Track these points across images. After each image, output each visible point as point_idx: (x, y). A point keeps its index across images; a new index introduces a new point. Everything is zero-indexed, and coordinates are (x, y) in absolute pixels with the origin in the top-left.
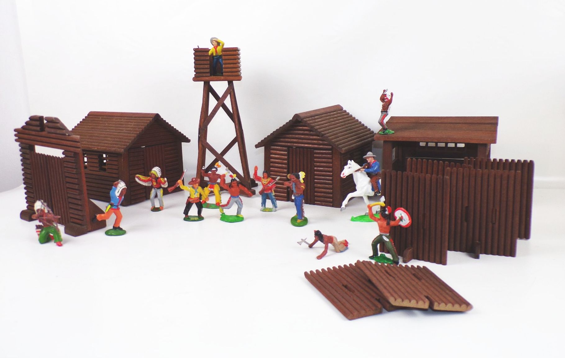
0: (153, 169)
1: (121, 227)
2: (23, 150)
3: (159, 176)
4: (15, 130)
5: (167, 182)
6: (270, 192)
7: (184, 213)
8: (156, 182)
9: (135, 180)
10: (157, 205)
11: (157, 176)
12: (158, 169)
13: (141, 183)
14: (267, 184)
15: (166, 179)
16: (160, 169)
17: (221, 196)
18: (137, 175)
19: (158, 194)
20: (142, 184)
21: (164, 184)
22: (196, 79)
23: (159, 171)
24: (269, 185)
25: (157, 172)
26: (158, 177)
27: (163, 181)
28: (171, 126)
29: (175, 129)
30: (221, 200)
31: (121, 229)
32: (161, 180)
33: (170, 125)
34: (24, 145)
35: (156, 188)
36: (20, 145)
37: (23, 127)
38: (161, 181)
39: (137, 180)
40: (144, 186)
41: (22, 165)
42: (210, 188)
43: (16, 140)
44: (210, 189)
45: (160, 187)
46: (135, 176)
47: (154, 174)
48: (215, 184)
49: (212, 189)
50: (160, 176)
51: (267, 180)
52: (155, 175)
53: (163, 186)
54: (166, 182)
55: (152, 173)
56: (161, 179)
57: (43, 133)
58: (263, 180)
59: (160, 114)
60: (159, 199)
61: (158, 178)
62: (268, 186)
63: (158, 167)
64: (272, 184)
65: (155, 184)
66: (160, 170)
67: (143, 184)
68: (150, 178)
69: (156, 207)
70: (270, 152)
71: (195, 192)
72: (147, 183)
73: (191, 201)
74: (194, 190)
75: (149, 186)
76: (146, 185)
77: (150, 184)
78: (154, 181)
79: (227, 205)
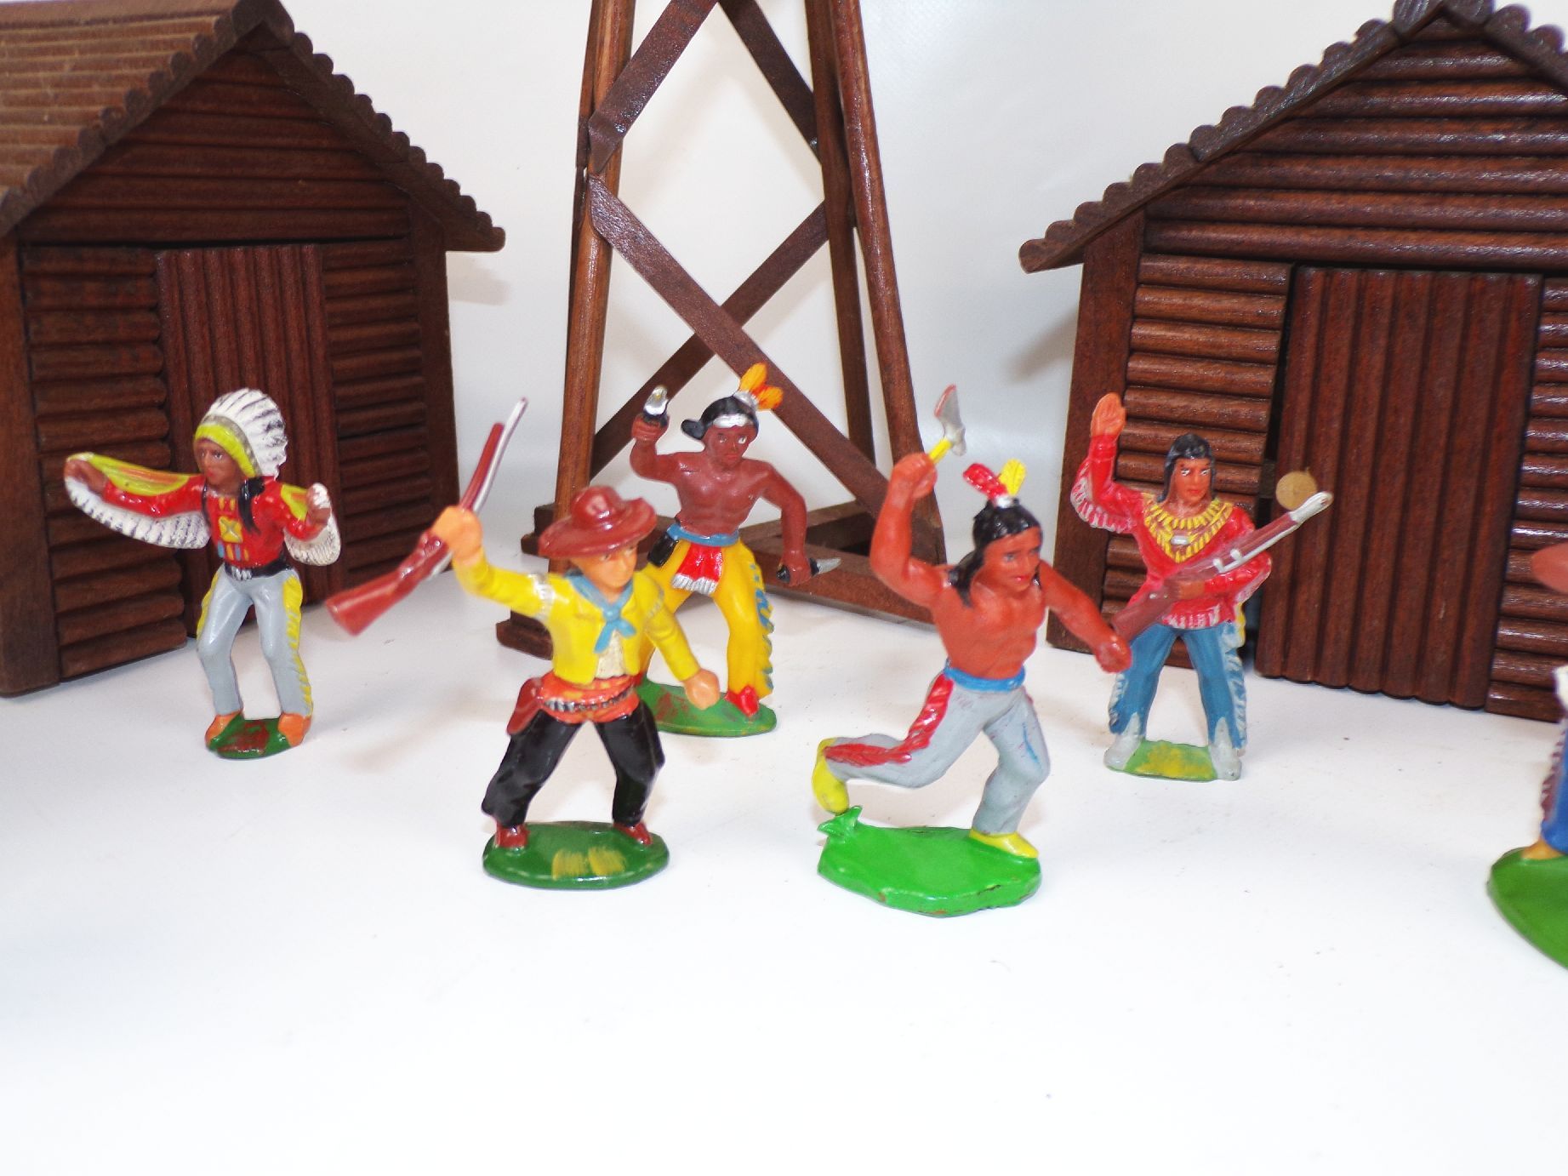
0: (216, 409)
3: (270, 470)
5: (331, 520)
6: (1214, 620)
7: (487, 807)
8: (244, 512)
9: (65, 494)
10: (259, 705)
11: (250, 472)
12: (257, 411)
13: (114, 525)
14: (1197, 558)
15: (321, 495)
16: (271, 405)
17: (770, 636)
18: (84, 457)
19: (265, 615)
20: (127, 531)
21: (306, 533)
23: (269, 428)
24: (1217, 562)
25: (248, 431)
26: (262, 478)
27: (300, 513)
28: (371, 109)
29: (402, 138)
30: (768, 670)
32: (279, 501)
33: (365, 100)
35: (243, 565)
38: (282, 510)
39: (80, 494)
40: (142, 544)
42: (688, 568)
44: (684, 580)
45: (278, 562)
46: (64, 464)
47: (220, 452)
48: (731, 544)
49: (702, 580)
50: (276, 474)
51: (1199, 520)
52: (234, 463)
53: (299, 551)
54: (324, 522)
55: (204, 440)
56: (287, 493)
58: (1166, 518)
60: (271, 662)
61: (258, 484)
62: (1214, 570)
63: (257, 395)
64: (1244, 553)
65: (232, 531)
66: (278, 417)
67: (139, 535)
68: (191, 483)
69: (249, 714)
70: (1132, 304)
71: (600, 626)
72: (169, 523)
73: (562, 709)
74: (598, 611)
75: (189, 546)
76: (164, 542)
77: (192, 528)
78: (227, 504)
79: (900, 753)
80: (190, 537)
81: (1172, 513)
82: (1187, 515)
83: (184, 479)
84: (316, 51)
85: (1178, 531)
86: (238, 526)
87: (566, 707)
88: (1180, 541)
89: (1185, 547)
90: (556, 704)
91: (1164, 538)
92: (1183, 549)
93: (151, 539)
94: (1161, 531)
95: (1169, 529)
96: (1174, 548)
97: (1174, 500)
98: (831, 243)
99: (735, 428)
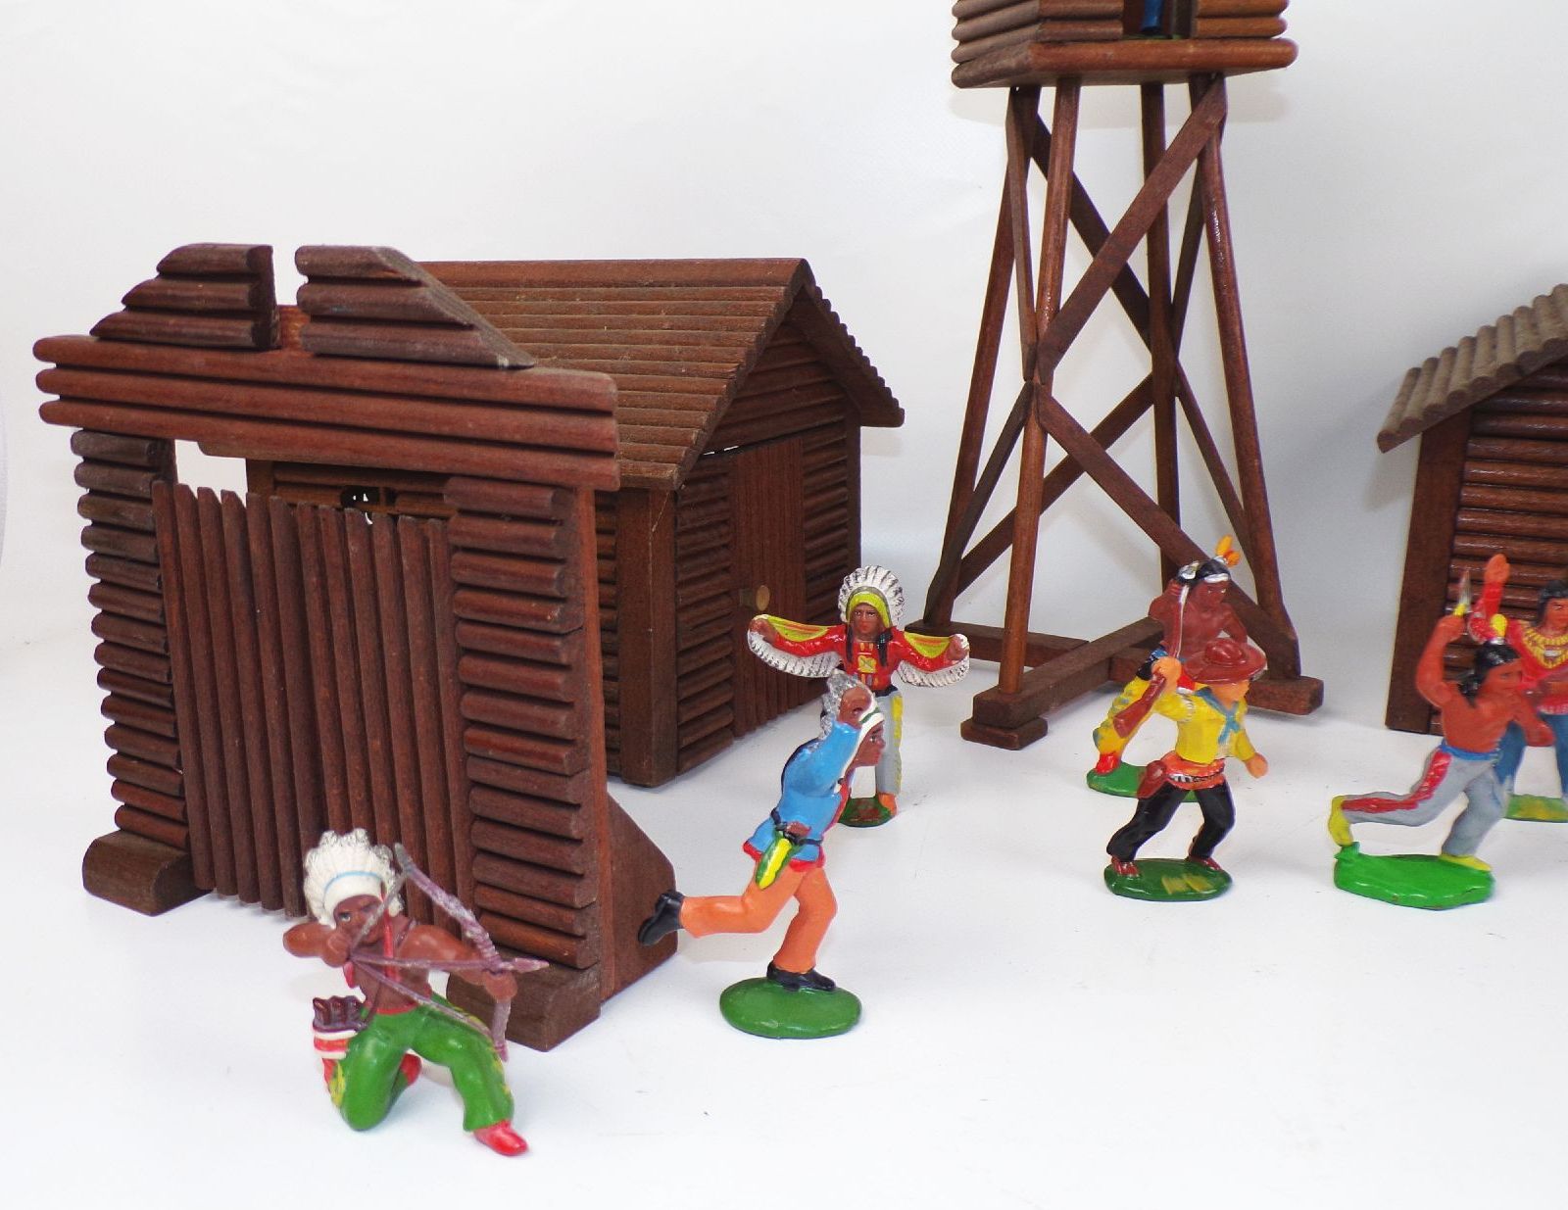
1: (821, 970)
2: (101, 474)
3: (903, 623)
4: (43, 350)
7: (1111, 847)
8: (880, 653)
11: (888, 624)
12: (889, 581)
13: (776, 663)
14: (1564, 665)
18: (763, 617)
20: (782, 667)
21: (932, 666)
22: (969, 74)
23: (896, 593)
25: (887, 596)
26: (894, 629)
27: (928, 652)
28: (846, 333)
31: (826, 984)
34: (109, 445)
36: (75, 447)
37: (106, 330)
39: (757, 643)
41: (91, 567)
43: (48, 414)
46: (750, 622)
51: (1561, 639)
54: (961, 659)
55: (862, 604)
56: (913, 638)
57: (278, 361)
58: (1540, 638)
59: (810, 263)
60: (884, 756)
65: (865, 665)
67: (789, 670)
68: (829, 632)
70: (1461, 473)
71: (1223, 727)
72: (809, 661)
73: (1183, 780)
74: (1223, 717)
75: (822, 676)
76: (805, 674)
77: (824, 664)
78: (867, 647)
79: (1409, 803)
80: (822, 671)
81: (1544, 635)
82: (1556, 636)
83: (823, 630)
84: (824, 298)
85: (1549, 647)
86: (873, 662)
87: (1187, 779)
88: (1551, 653)
89: (1556, 657)
90: (1180, 778)
91: (1539, 652)
92: (1552, 659)
93: (796, 672)
94: (1537, 648)
95: (1542, 646)
96: (1547, 658)
97: (1544, 625)
98: (1155, 408)
99: (1221, 582)
